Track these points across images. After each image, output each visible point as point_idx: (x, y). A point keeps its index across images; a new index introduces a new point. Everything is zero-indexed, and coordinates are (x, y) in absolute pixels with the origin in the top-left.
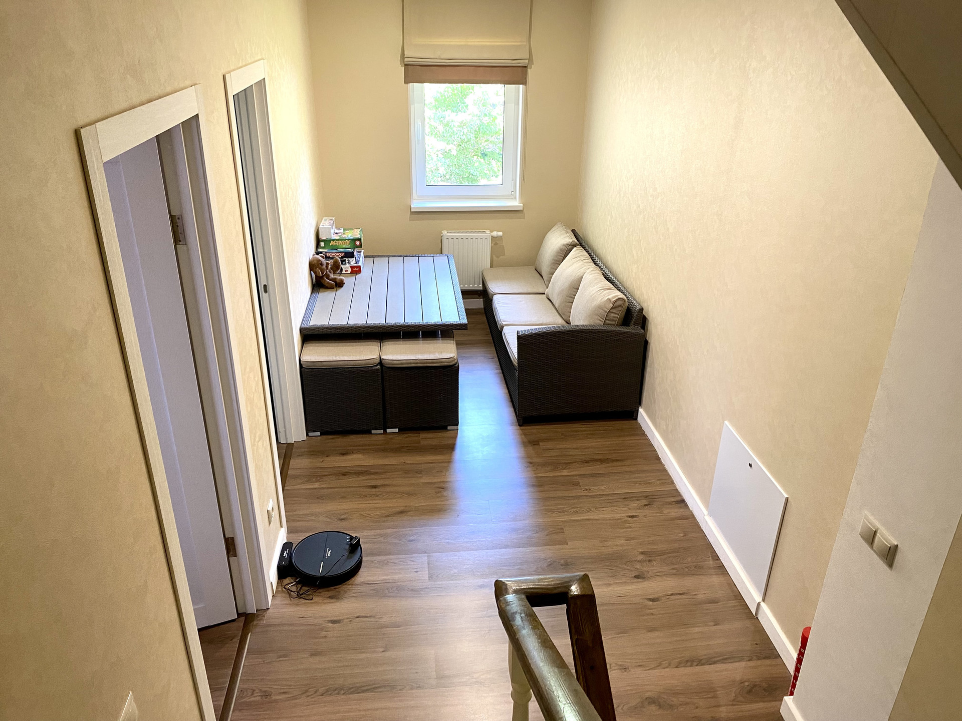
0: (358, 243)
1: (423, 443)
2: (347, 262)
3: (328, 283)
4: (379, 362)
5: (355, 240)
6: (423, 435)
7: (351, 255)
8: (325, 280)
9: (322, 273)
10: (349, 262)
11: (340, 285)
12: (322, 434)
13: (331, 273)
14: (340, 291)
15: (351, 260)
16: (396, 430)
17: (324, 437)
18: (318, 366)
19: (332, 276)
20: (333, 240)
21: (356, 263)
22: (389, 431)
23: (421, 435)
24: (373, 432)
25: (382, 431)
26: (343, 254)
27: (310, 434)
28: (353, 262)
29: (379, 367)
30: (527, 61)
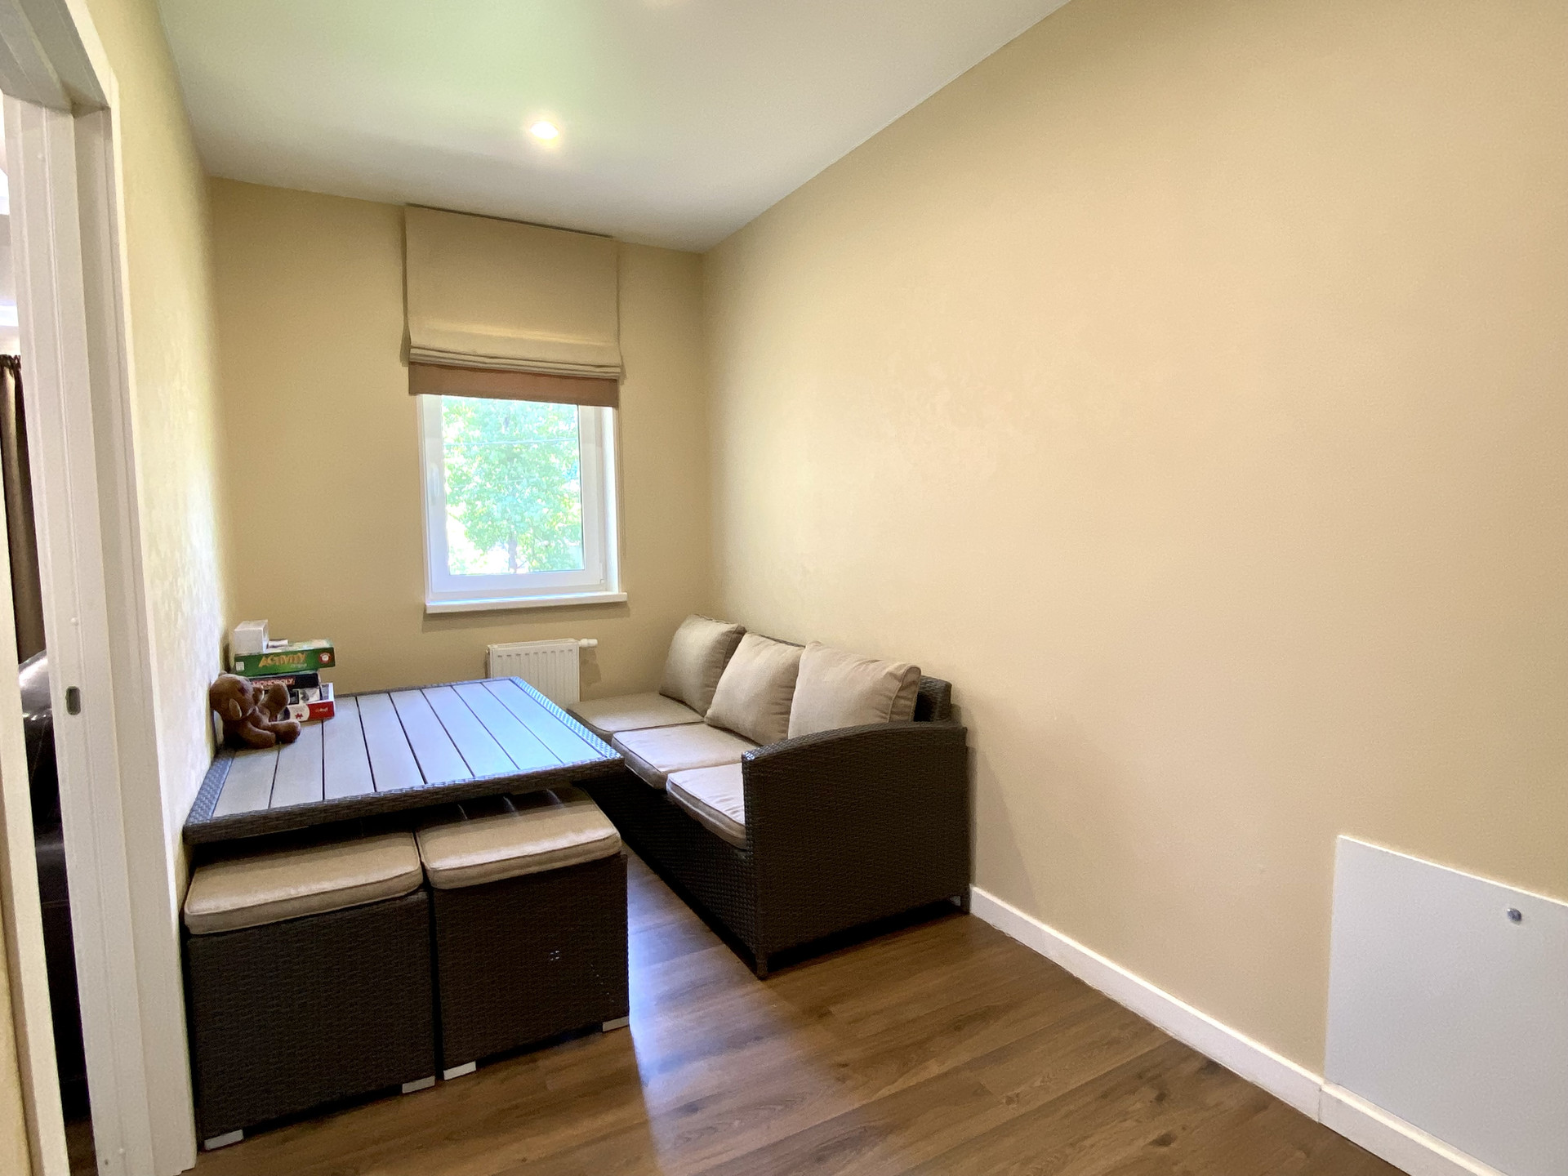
0: (325, 658)
1: (554, 1084)
2: (300, 696)
3: (259, 735)
4: (419, 879)
5: (318, 652)
6: (549, 1061)
7: (311, 681)
8: (250, 730)
9: (244, 711)
10: (305, 698)
11: (287, 737)
12: (249, 1134)
13: (264, 714)
14: (288, 752)
15: (309, 691)
16: (471, 1067)
17: (253, 1142)
18: (238, 923)
19: (266, 721)
20: (267, 656)
21: (321, 699)
22: (449, 1074)
23: (540, 1063)
24: (407, 1088)
25: (430, 1081)
26: (291, 681)
27: (211, 1144)
28: (314, 697)
29: (422, 895)
30: (618, 370)
